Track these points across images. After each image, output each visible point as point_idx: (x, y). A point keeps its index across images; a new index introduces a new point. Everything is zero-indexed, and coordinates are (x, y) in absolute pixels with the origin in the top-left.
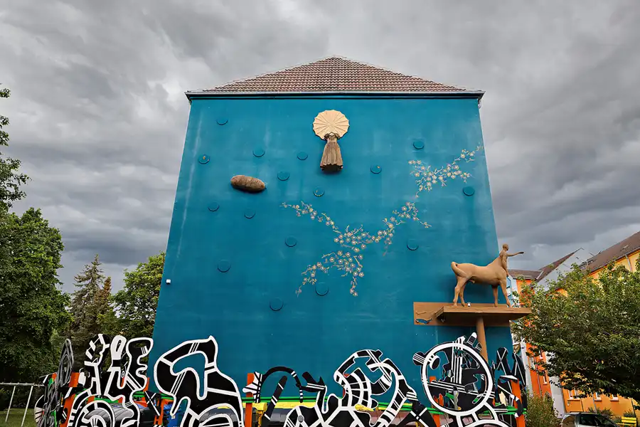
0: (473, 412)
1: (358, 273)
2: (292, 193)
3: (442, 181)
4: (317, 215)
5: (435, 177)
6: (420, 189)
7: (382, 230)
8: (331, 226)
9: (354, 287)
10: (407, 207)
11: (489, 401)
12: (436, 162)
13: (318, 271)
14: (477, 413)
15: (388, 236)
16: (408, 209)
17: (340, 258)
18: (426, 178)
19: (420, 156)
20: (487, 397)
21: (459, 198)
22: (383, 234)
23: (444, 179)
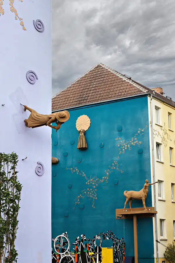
0: (64, 253)
1: (95, 198)
2: (70, 162)
3: (129, 148)
4: (79, 172)
5: (126, 146)
6: (120, 153)
7: (104, 177)
8: (84, 176)
9: (93, 204)
10: (114, 163)
11: (68, 250)
12: (127, 137)
13: (80, 198)
14: (65, 253)
15: (106, 179)
16: (115, 164)
17: (88, 191)
18: (122, 146)
19: (120, 135)
20: (68, 249)
21: (136, 156)
22: (104, 178)
23: (130, 146)
